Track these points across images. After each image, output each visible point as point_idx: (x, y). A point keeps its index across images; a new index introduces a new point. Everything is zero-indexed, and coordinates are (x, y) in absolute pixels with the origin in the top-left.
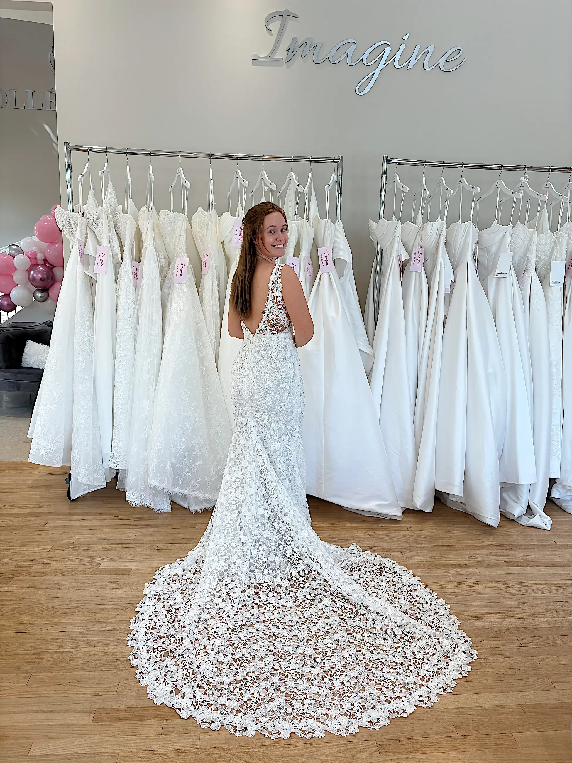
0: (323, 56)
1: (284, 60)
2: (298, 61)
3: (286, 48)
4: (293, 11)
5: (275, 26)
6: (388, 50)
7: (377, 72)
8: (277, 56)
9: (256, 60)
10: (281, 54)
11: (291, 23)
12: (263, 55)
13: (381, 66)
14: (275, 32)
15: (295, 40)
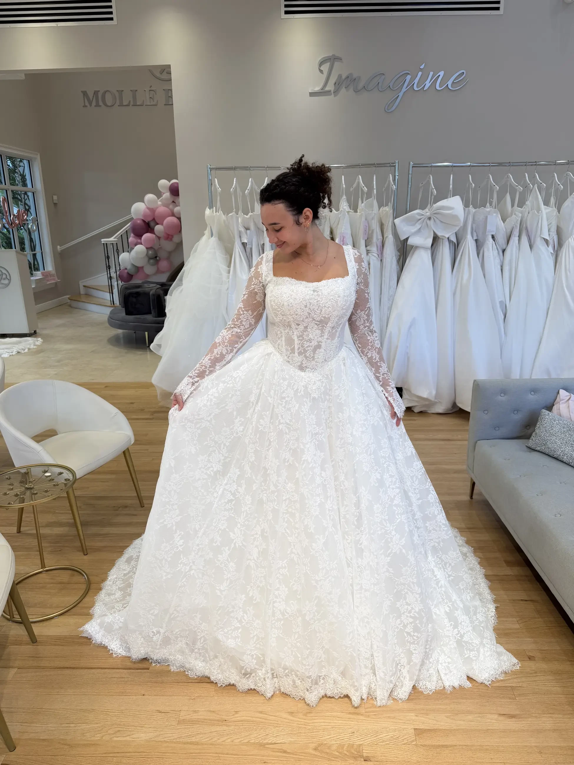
0: (361, 85)
1: (332, 92)
2: (343, 90)
3: (334, 81)
4: (337, 55)
5: (325, 67)
6: (409, 77)
7: (401, 94)
8: (327, 89)
9: (312, 94)
10: (330, 87)
11: (337, 64)
12: (317, 89)
13: (404, 90)
14: (326, 72)
15: (340, 76)
